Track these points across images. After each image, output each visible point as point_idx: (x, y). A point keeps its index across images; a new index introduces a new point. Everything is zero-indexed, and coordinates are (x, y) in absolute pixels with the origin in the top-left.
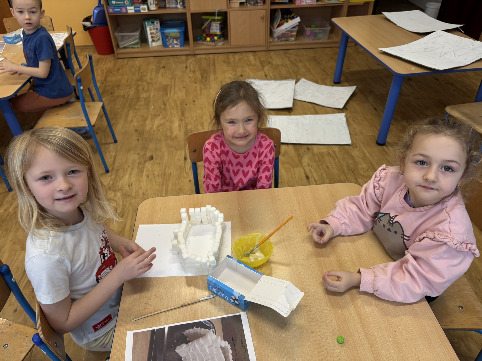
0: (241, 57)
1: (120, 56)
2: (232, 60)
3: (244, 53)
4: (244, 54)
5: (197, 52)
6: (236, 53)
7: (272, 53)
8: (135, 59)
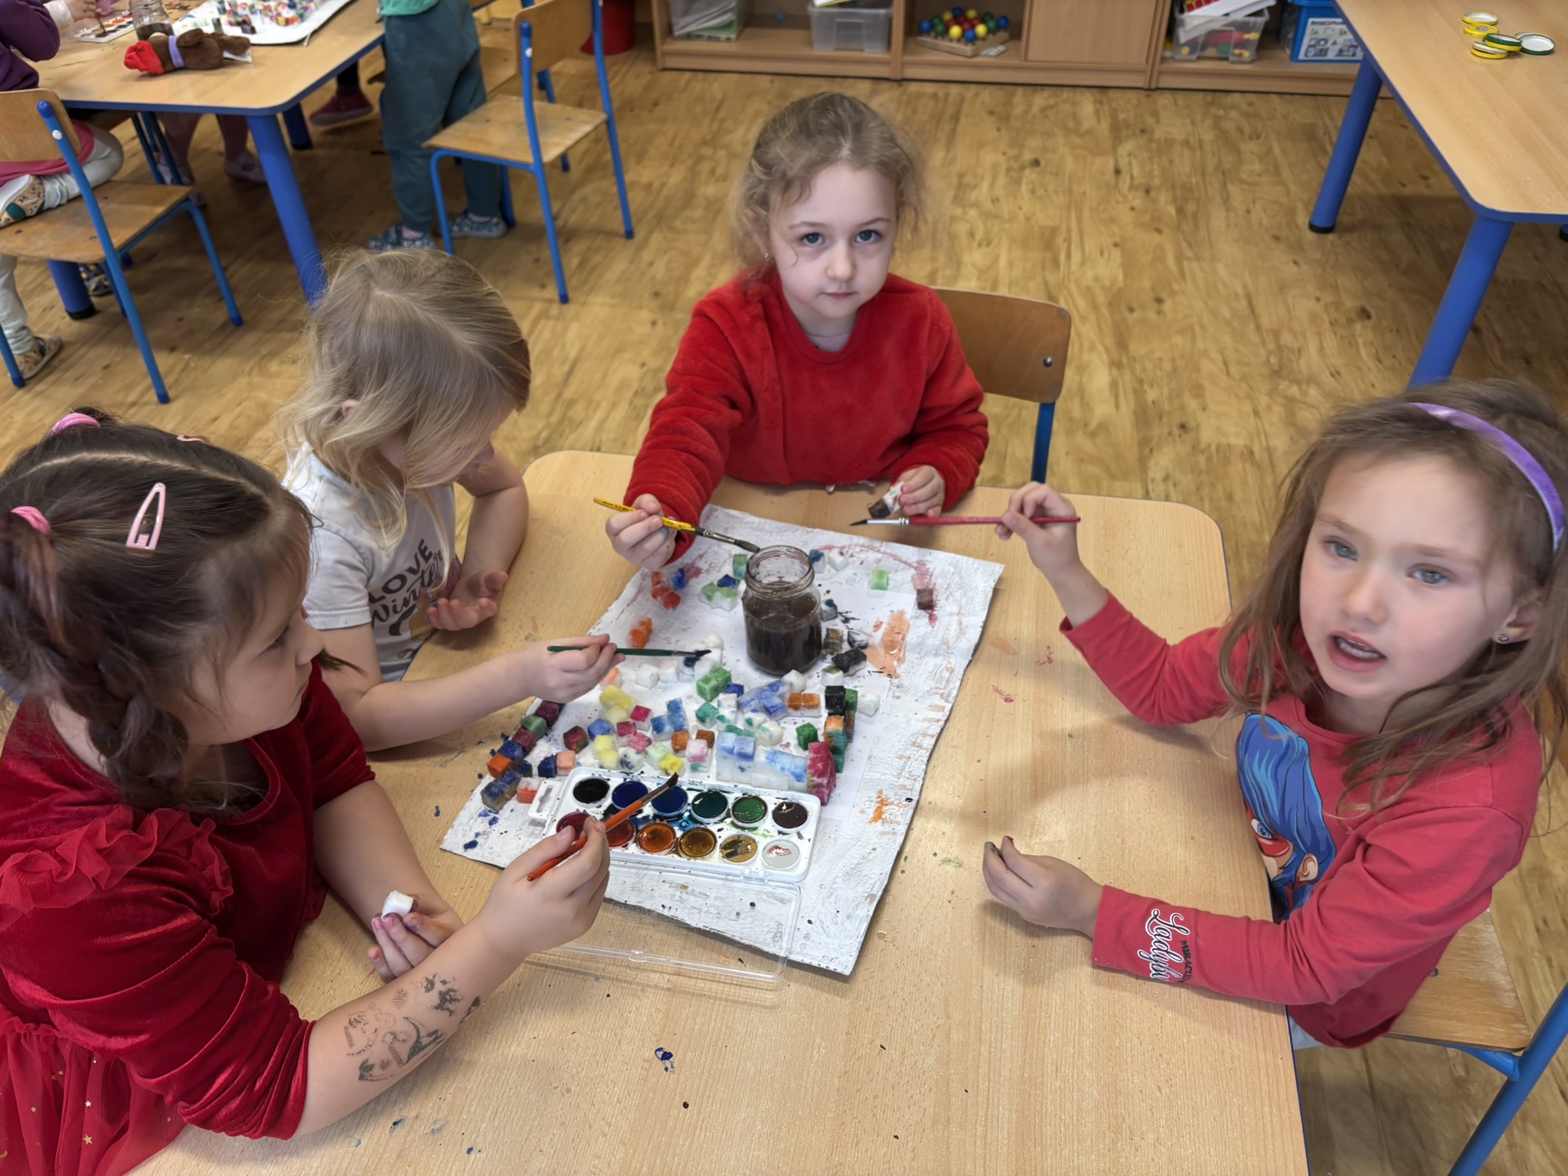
0: (1052, 101)
1: (671, 62)
2: (1018, 110)
3: (1066, 89)
4: (1066, 94)
5: (910, 73)
6: (1039, 88)
7: (1164, 100)
8: (712, 76)
